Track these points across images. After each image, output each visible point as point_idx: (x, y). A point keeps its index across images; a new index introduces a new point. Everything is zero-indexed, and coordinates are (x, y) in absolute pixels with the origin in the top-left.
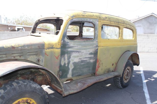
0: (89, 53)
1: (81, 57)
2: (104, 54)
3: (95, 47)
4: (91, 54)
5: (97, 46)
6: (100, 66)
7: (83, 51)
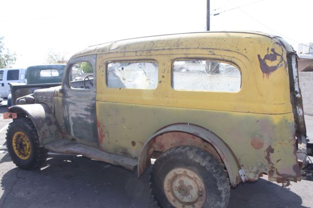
0: (84, 107)
1: (77, 112)
2: (109, 115)
3: (91, 100)
4: (86, 110)
5: (94, 99)
6: (104, 135)
7: (78, 104)
